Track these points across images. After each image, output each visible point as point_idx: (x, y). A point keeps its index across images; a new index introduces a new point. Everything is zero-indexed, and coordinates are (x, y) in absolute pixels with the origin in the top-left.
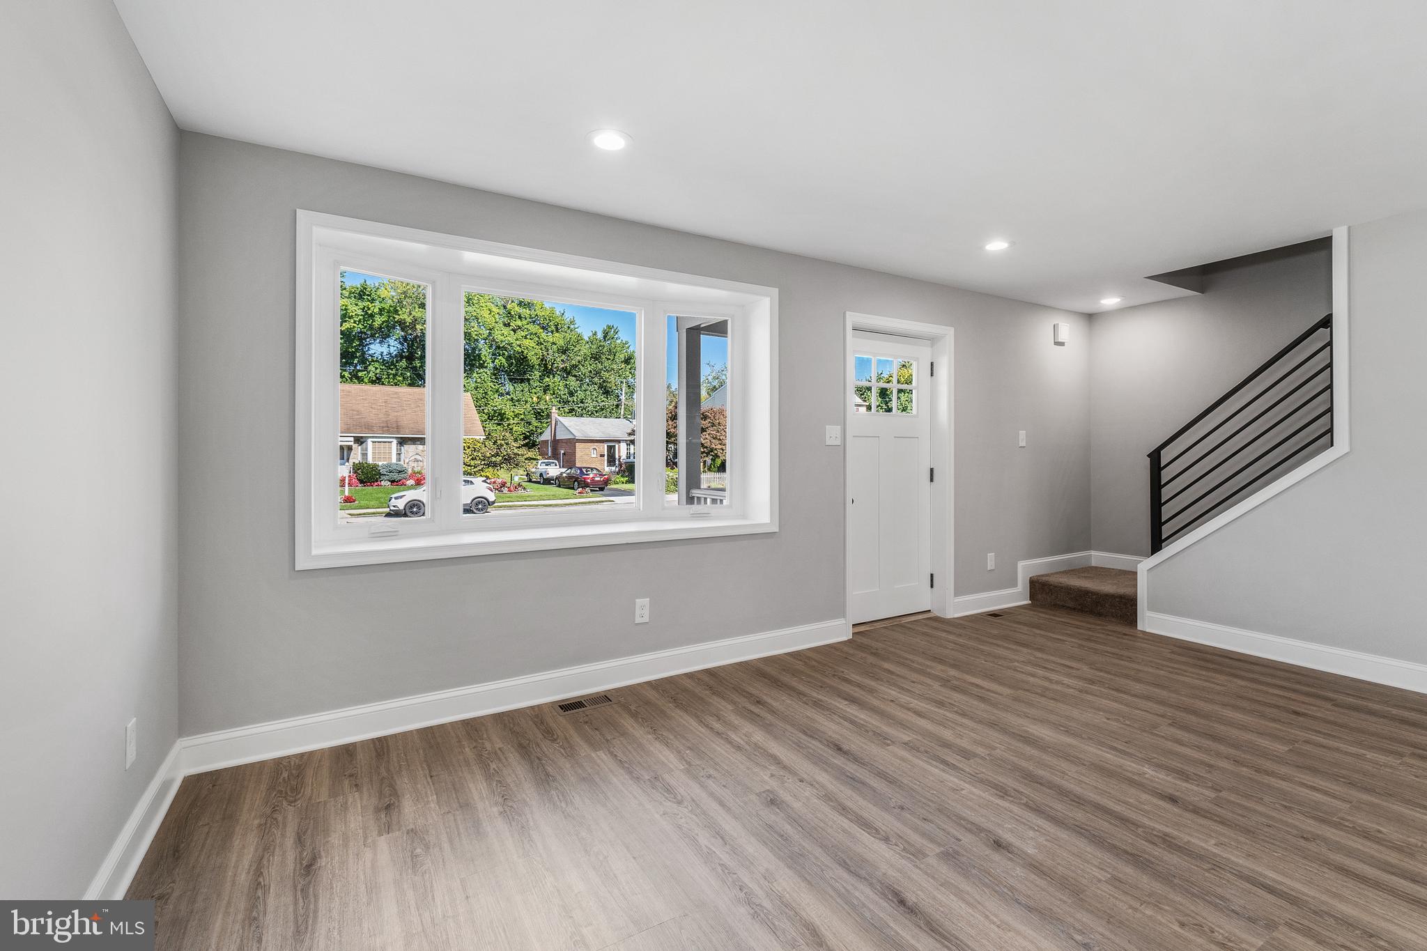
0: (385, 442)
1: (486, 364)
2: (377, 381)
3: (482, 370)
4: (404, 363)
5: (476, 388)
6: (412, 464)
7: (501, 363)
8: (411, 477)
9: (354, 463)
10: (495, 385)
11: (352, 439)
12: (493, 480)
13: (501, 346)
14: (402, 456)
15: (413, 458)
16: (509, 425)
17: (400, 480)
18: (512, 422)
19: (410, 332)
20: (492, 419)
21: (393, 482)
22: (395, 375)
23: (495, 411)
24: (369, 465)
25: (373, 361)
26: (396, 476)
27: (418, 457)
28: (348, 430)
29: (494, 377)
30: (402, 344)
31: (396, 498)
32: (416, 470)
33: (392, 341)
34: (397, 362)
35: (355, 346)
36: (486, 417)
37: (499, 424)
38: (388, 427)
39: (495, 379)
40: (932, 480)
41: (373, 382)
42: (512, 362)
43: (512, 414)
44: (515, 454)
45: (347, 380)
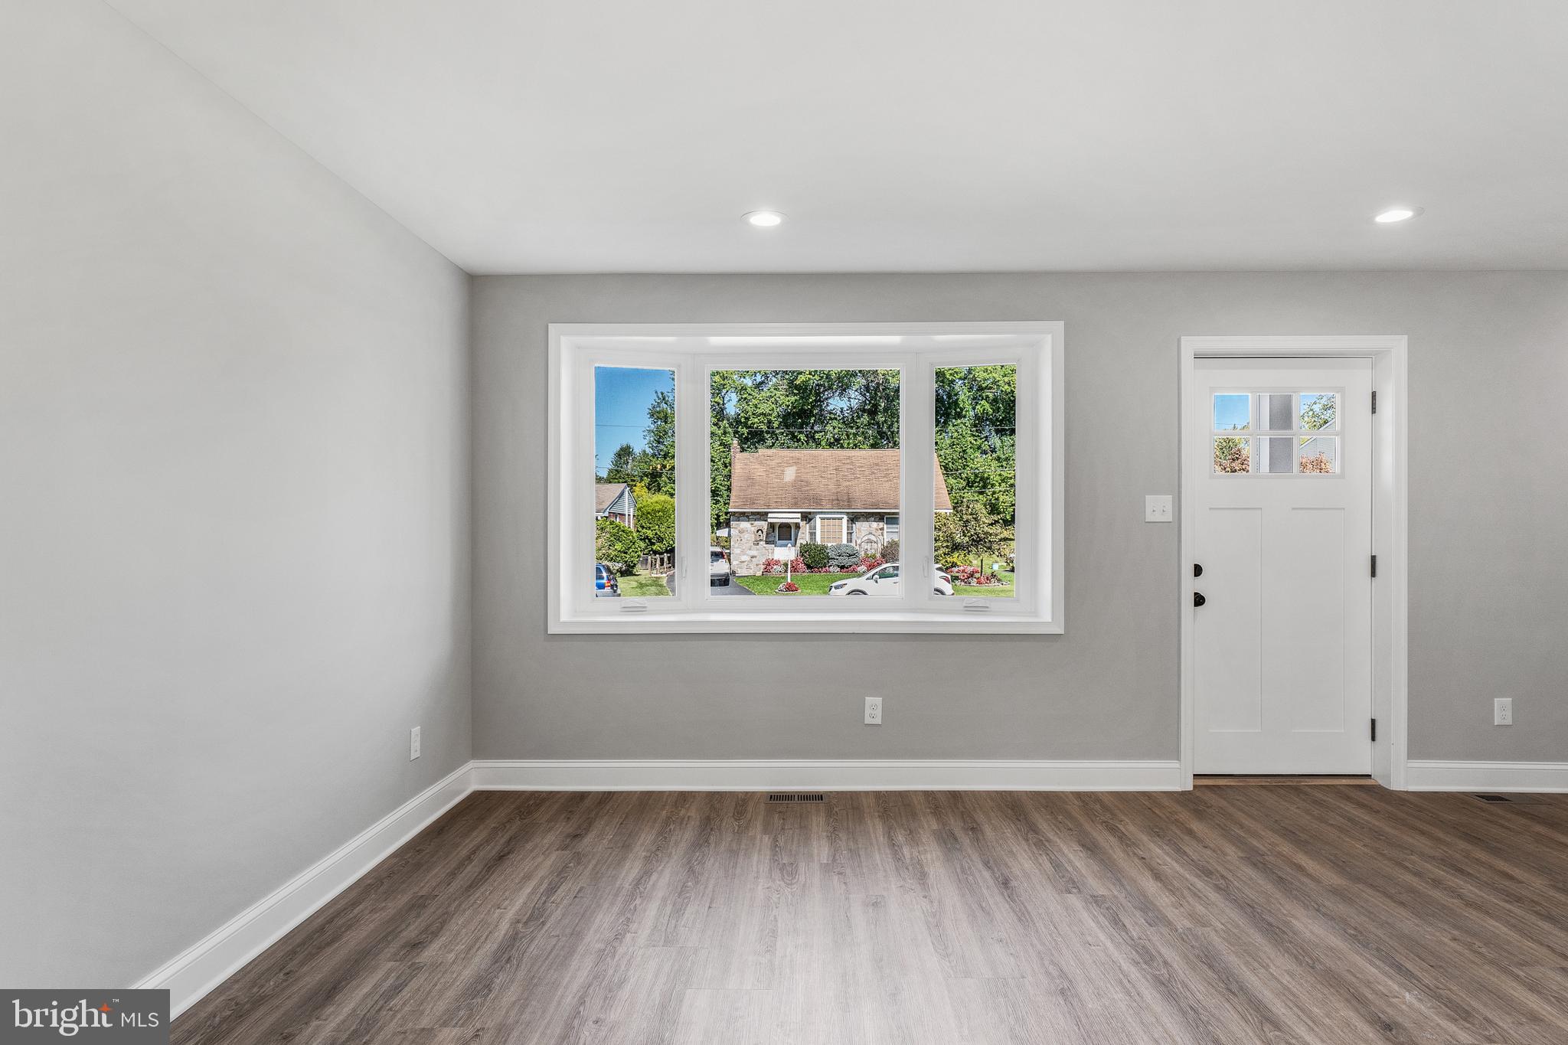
0: (834, 519)
1: (964, 413)
2: (836, 443)
3: (959, 421)
4: (865, 419)
5: (952, 445)
6: (865, 546)
7: (984, 410)
8: (863, 561)
9: (801, 544)
10: (976, 440)
11: (799, 515)
12: (962, 568)
13: (984, 385)
14: (854, 535)
15: (866, 538)
16: (994, 493)
17: (850, 566)
18: (997, 488)
19: (872, 378)
20: (972, 486)
21: (842, 567)
22: (855, 435)
23: (976, 476)
24: (817, 546)
25: (831, 419)
26: (846, 561)
27: (873, 538)
28: (796, 505)
29: (974, 429)
30: (864, 396)
31: (836, 588)
32: (869, 553)
33: (852, 393)
34: (858, 417)
35: (811, 403)
36: (964, 483)
37: (981, 493)
38: (838, 500)
39: (977, 431)
40: (1373, 574)
41: (831, 445)
42: (999, 408)
43: (998, 478)
44: (986, 533)
45: (803, 444)
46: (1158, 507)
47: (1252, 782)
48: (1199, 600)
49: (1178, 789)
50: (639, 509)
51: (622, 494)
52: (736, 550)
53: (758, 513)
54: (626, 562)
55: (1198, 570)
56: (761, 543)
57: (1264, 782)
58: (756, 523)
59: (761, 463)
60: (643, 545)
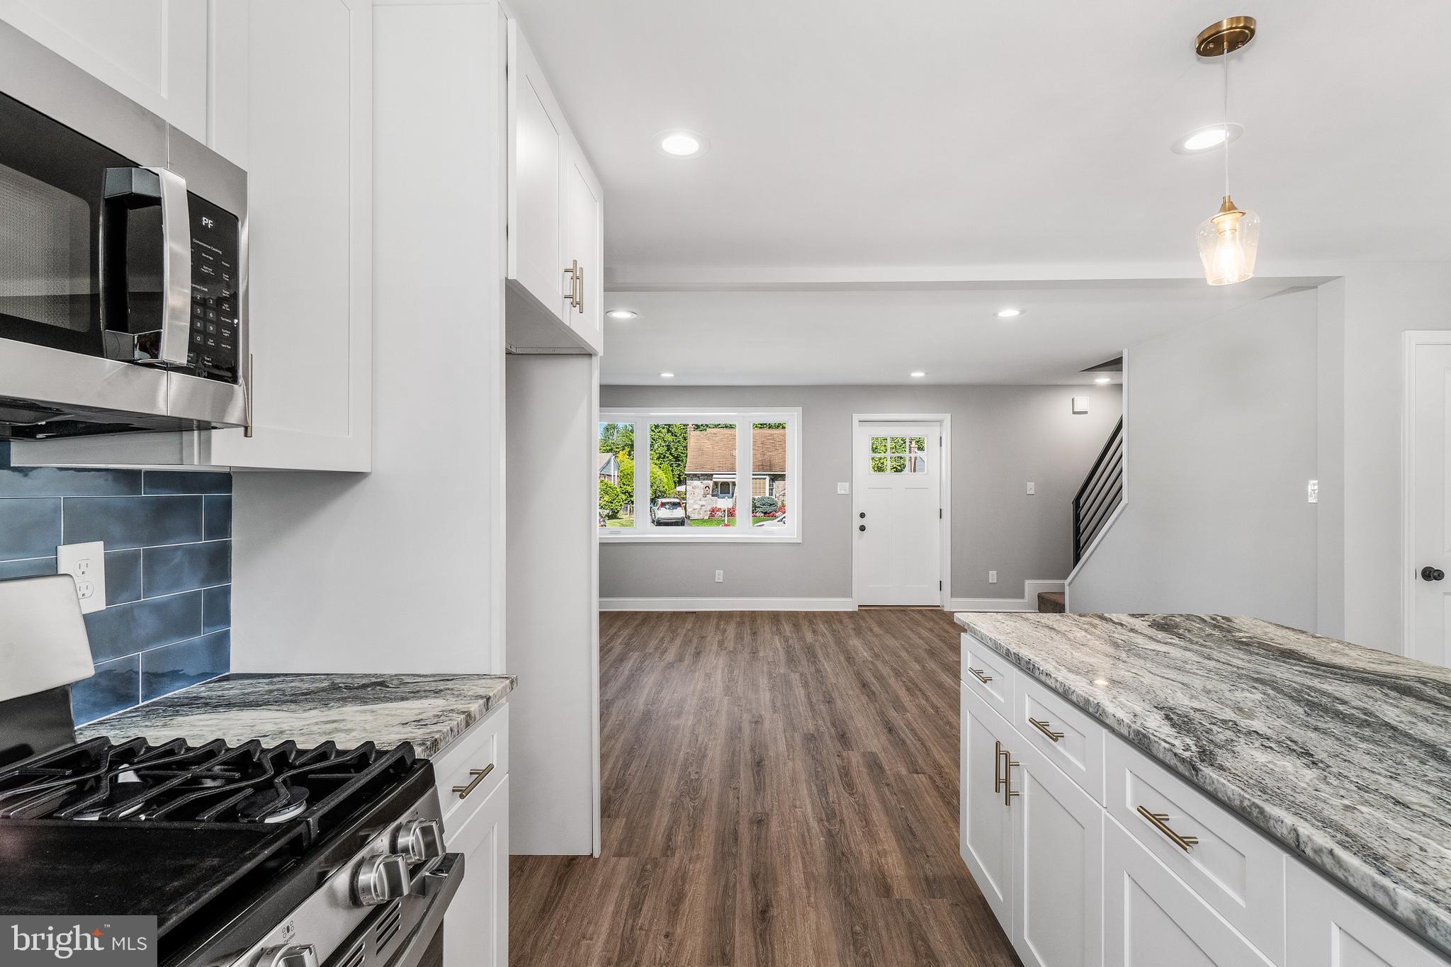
21: (765, 513)
26: (768, 509)
40: (941, 517)
46: (842, 488)
47: (886, 608)
48: (862, 528)
49: (851, 610)
50: (621, 471)
51: (609, 462)
52: (690, 501)
53: (706, 475)
54: (612, 509)
55: (862, 515)
56: (708, 496)
57: (889, 608)
58: (705, 482)
59: (709, 439)
60: (624, 497)
